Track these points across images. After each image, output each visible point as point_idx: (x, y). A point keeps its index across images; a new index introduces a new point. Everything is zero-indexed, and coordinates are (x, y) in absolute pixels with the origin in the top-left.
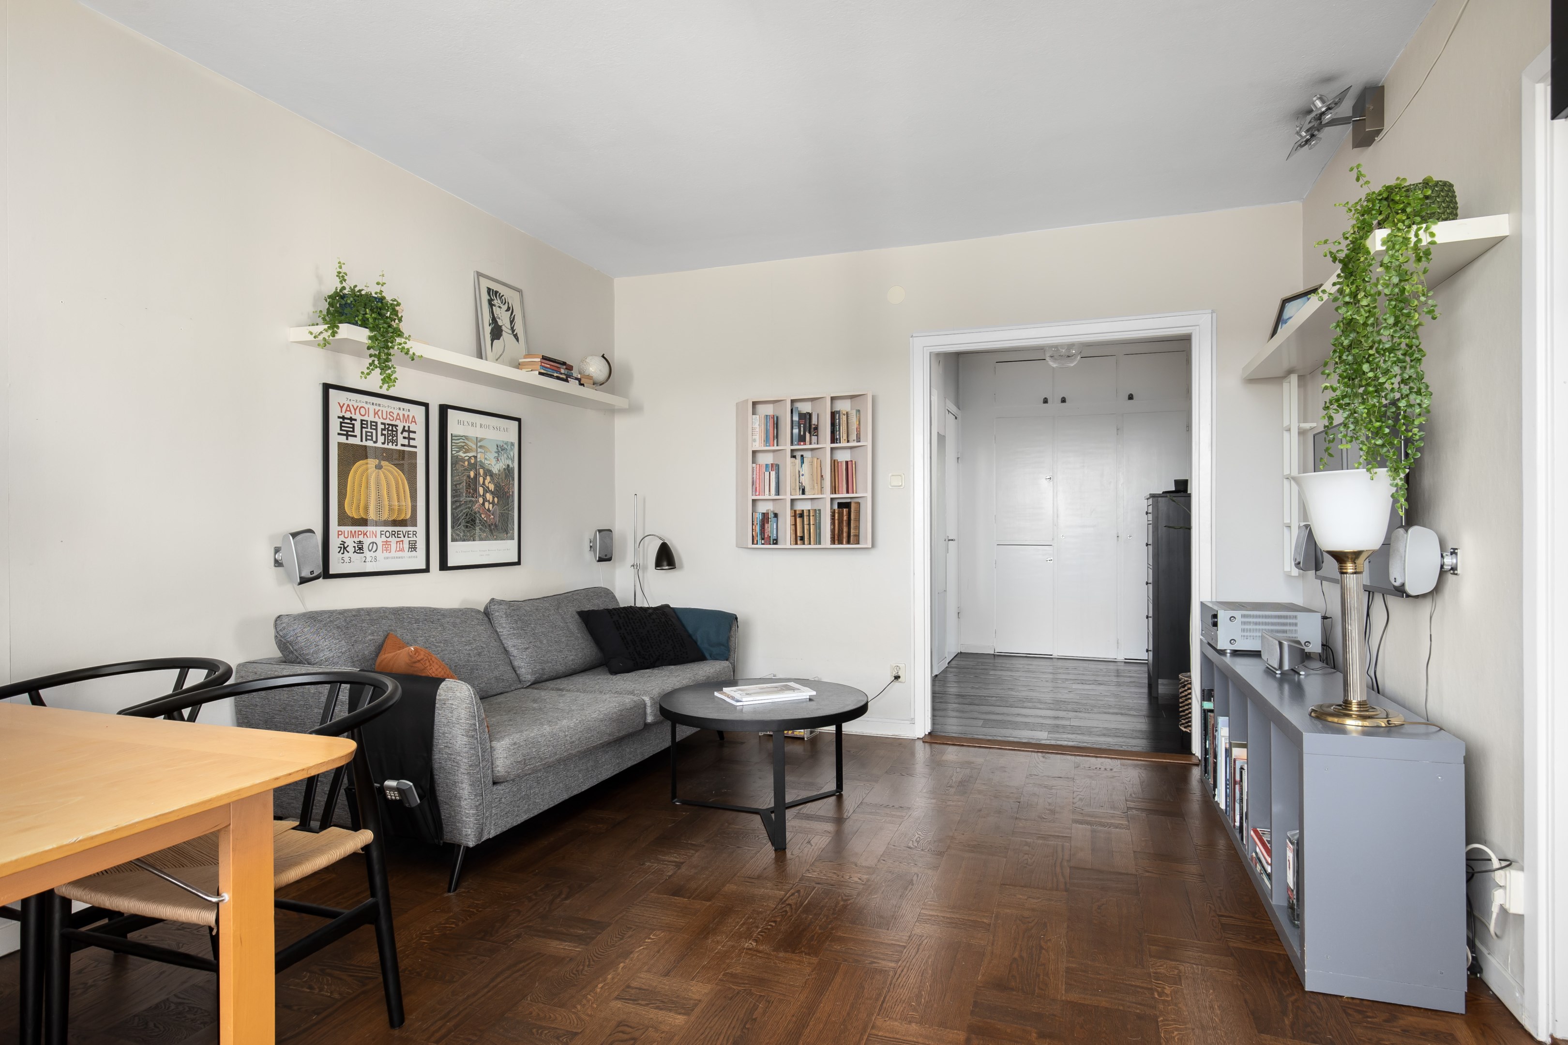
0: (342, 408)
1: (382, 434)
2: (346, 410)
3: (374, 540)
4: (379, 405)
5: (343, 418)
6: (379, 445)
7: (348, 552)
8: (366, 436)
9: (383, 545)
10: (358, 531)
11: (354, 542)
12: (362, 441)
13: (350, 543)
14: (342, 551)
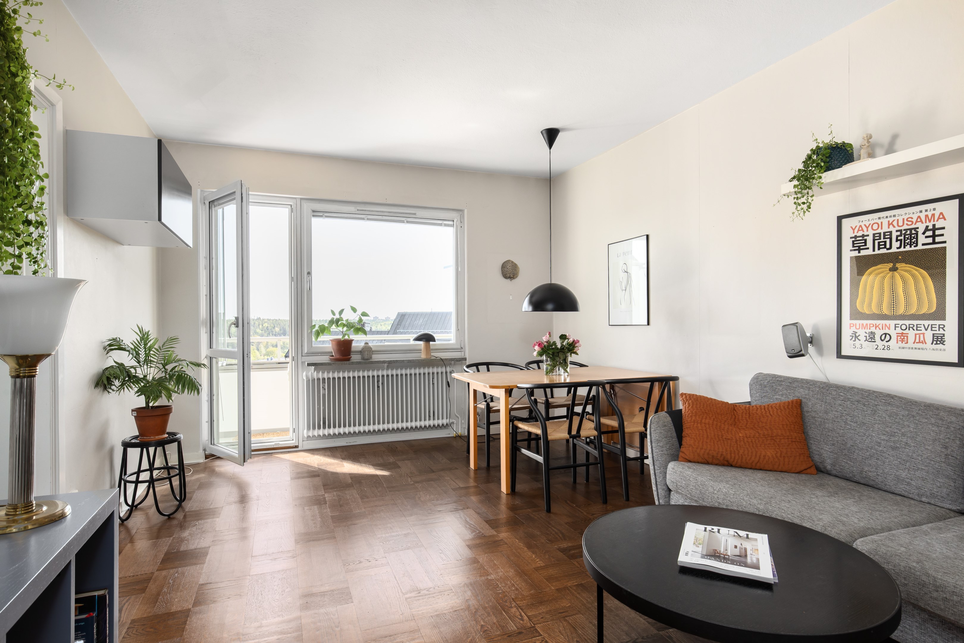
0: (854, 230)
1: (897, 240)
2: (859, 230)
3: (887, 331)
4: (894, 216)
5: (856, 237)
6: (894, 250)
7: (860, 340)
8: (879, 245)
9: (897, 336)
10: (870, 324)
11: (866, 333)
12: (874, 250)
13: (862, 333)
14: (854, 339)
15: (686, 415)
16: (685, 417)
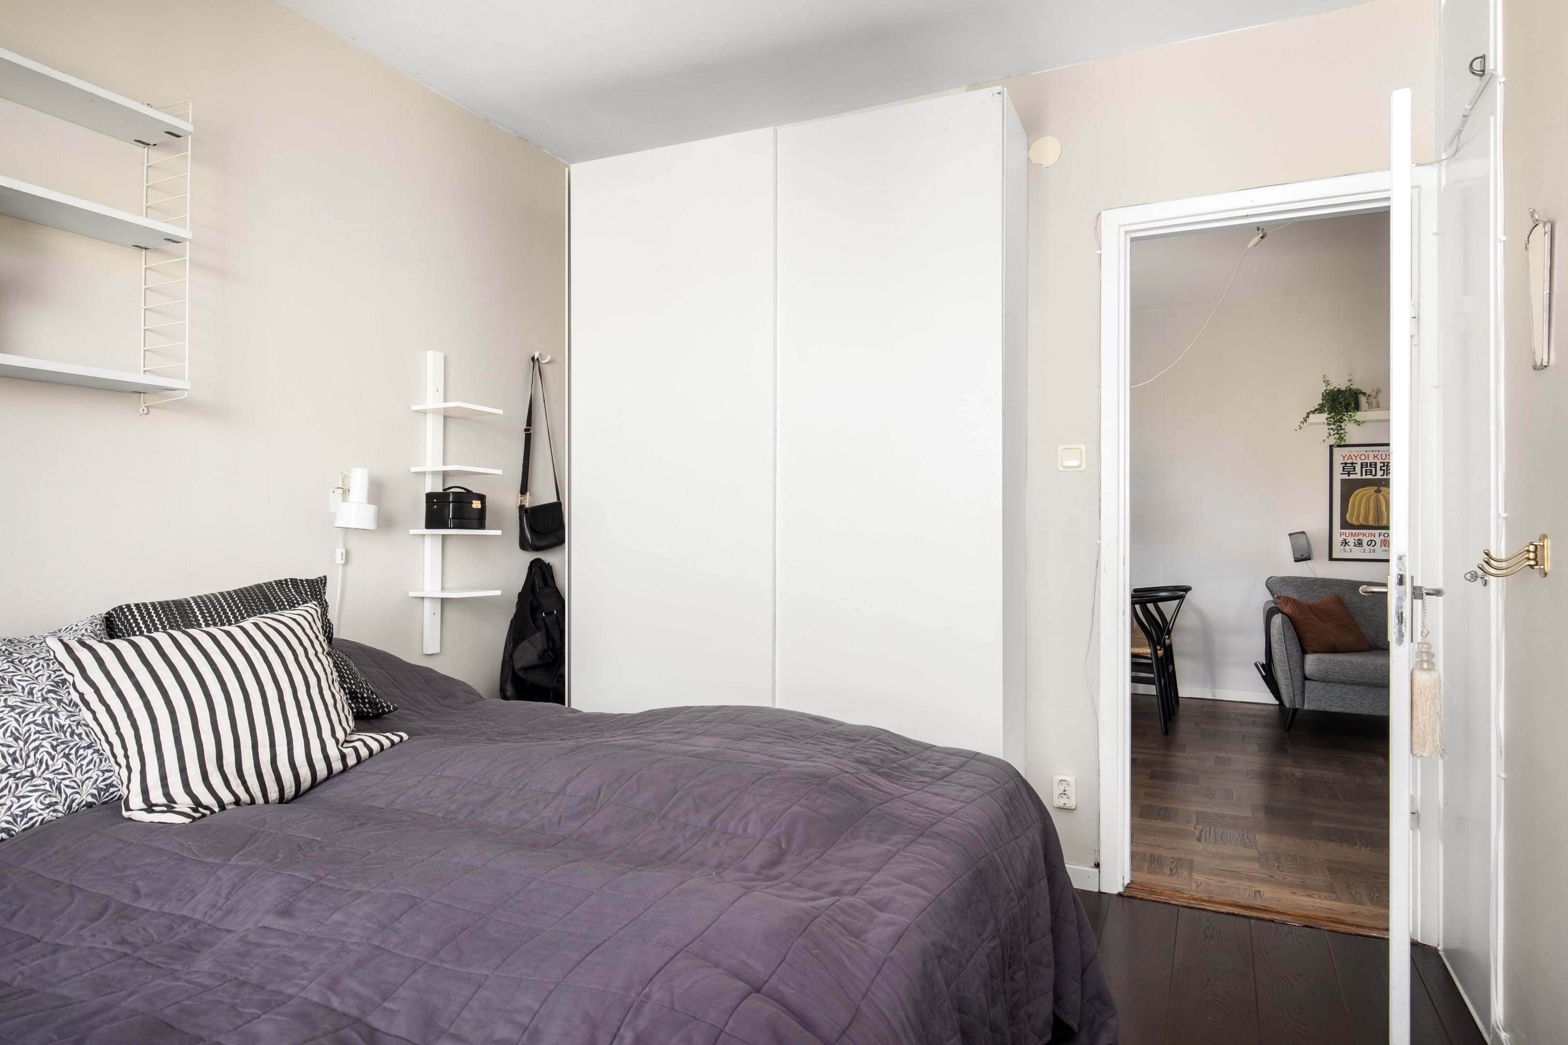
0: (1344, 458)
1: (1381, 470)
2: (1348, 458)
3: (1373, 538)
4: (1379, 451)
5: (1346, 463)
6: (1378, 476)
7: (1349, 546)
8: (1366, 472)
9: (1381, 542)
10: (1358, 533)
11: (1355, 540)
12: (1362, 475)
13: (1351, 540)
14: (1344, 545)
15: (1295, 614)
16: (1295, 616)
